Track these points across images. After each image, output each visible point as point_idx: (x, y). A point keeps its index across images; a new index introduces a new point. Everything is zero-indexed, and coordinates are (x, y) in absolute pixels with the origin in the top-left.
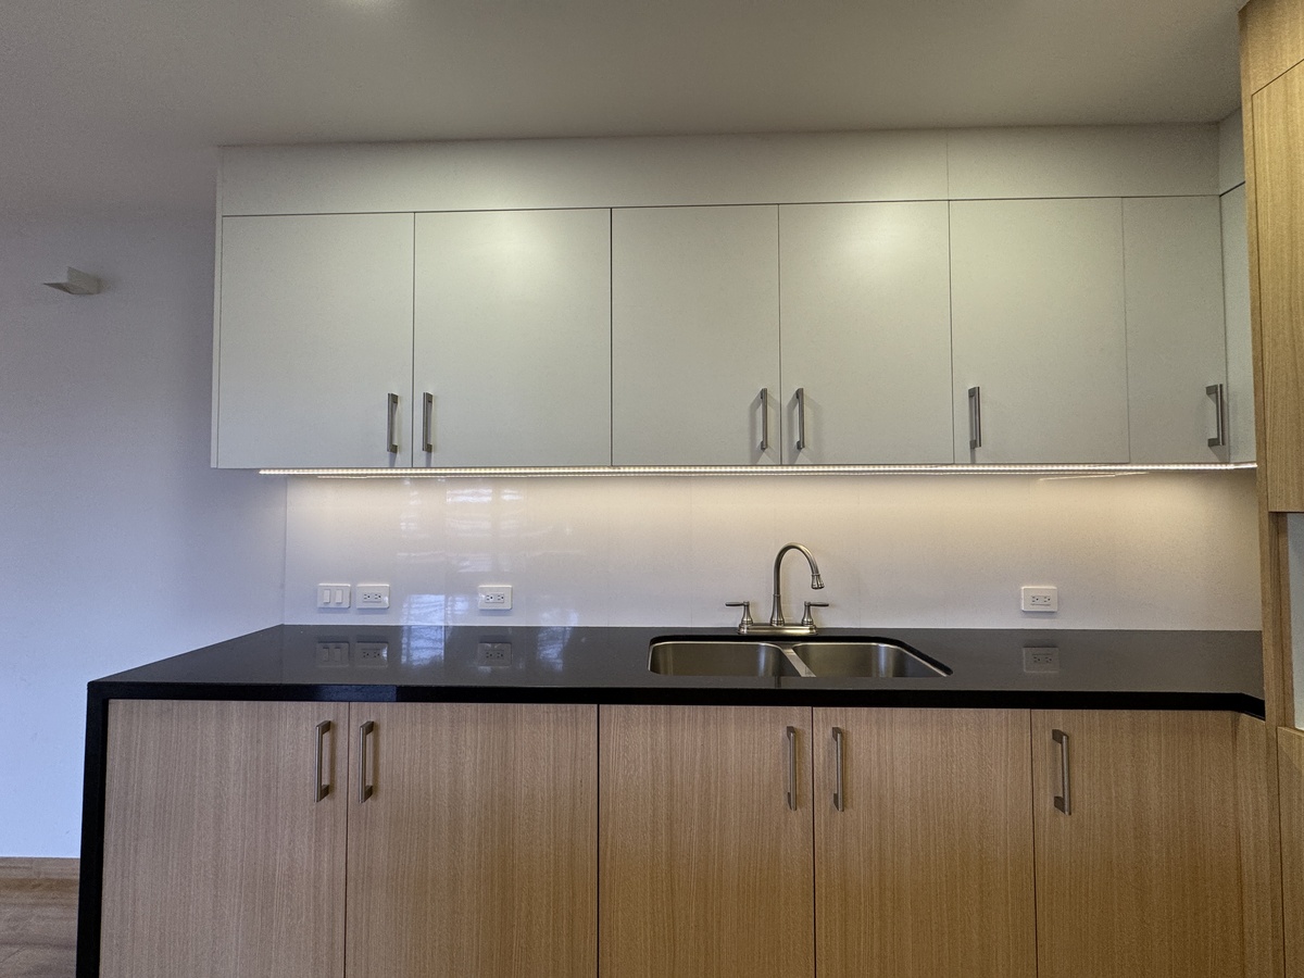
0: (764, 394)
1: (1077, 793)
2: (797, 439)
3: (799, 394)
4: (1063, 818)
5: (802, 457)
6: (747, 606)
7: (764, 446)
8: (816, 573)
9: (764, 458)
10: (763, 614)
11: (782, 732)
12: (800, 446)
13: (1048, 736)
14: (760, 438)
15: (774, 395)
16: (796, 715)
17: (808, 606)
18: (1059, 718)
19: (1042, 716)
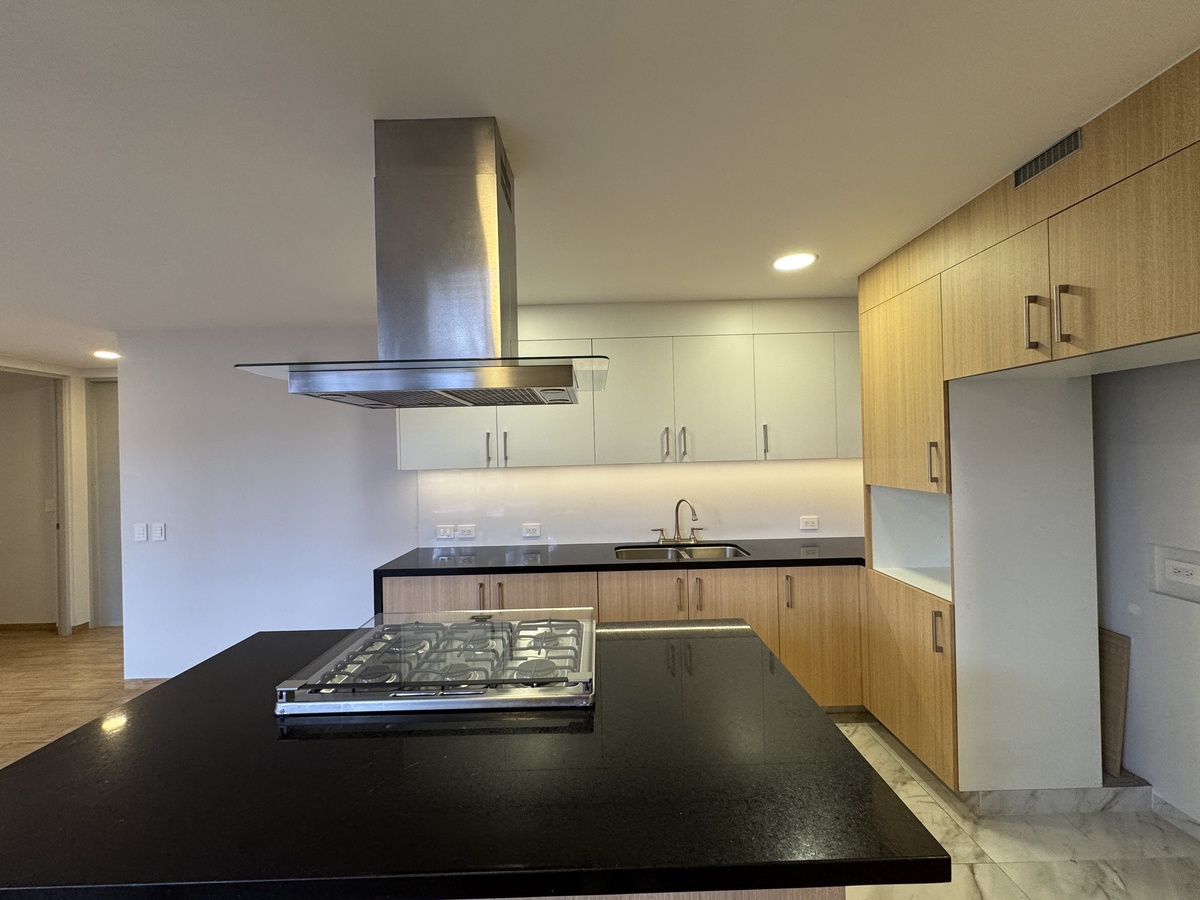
0: (667, 429)
1: (796, 601)
2: (683, 450)
3: (684, 429)
4: (790, 611)
5: (686, 459)
6: (662, 531)
7: (668, 453)
8: (694, 513)
9: (668, 460)
10: (670, 535)
11: (675, 580)
12: (685, 453)
13: (785, 578)
14: (666, 450)
15: (672, 429)
16: (681, 573)
17: (693, 529)
18: (789, 570)
19: (782, 570)
